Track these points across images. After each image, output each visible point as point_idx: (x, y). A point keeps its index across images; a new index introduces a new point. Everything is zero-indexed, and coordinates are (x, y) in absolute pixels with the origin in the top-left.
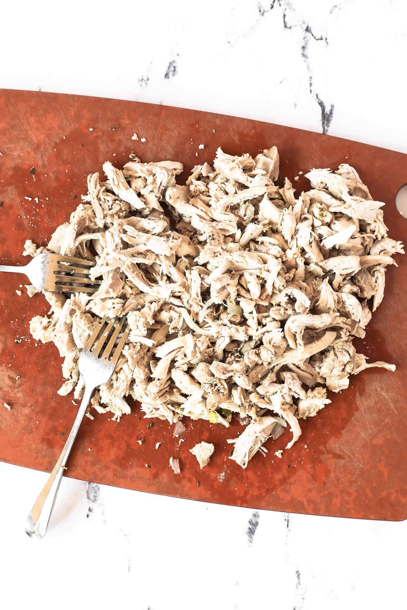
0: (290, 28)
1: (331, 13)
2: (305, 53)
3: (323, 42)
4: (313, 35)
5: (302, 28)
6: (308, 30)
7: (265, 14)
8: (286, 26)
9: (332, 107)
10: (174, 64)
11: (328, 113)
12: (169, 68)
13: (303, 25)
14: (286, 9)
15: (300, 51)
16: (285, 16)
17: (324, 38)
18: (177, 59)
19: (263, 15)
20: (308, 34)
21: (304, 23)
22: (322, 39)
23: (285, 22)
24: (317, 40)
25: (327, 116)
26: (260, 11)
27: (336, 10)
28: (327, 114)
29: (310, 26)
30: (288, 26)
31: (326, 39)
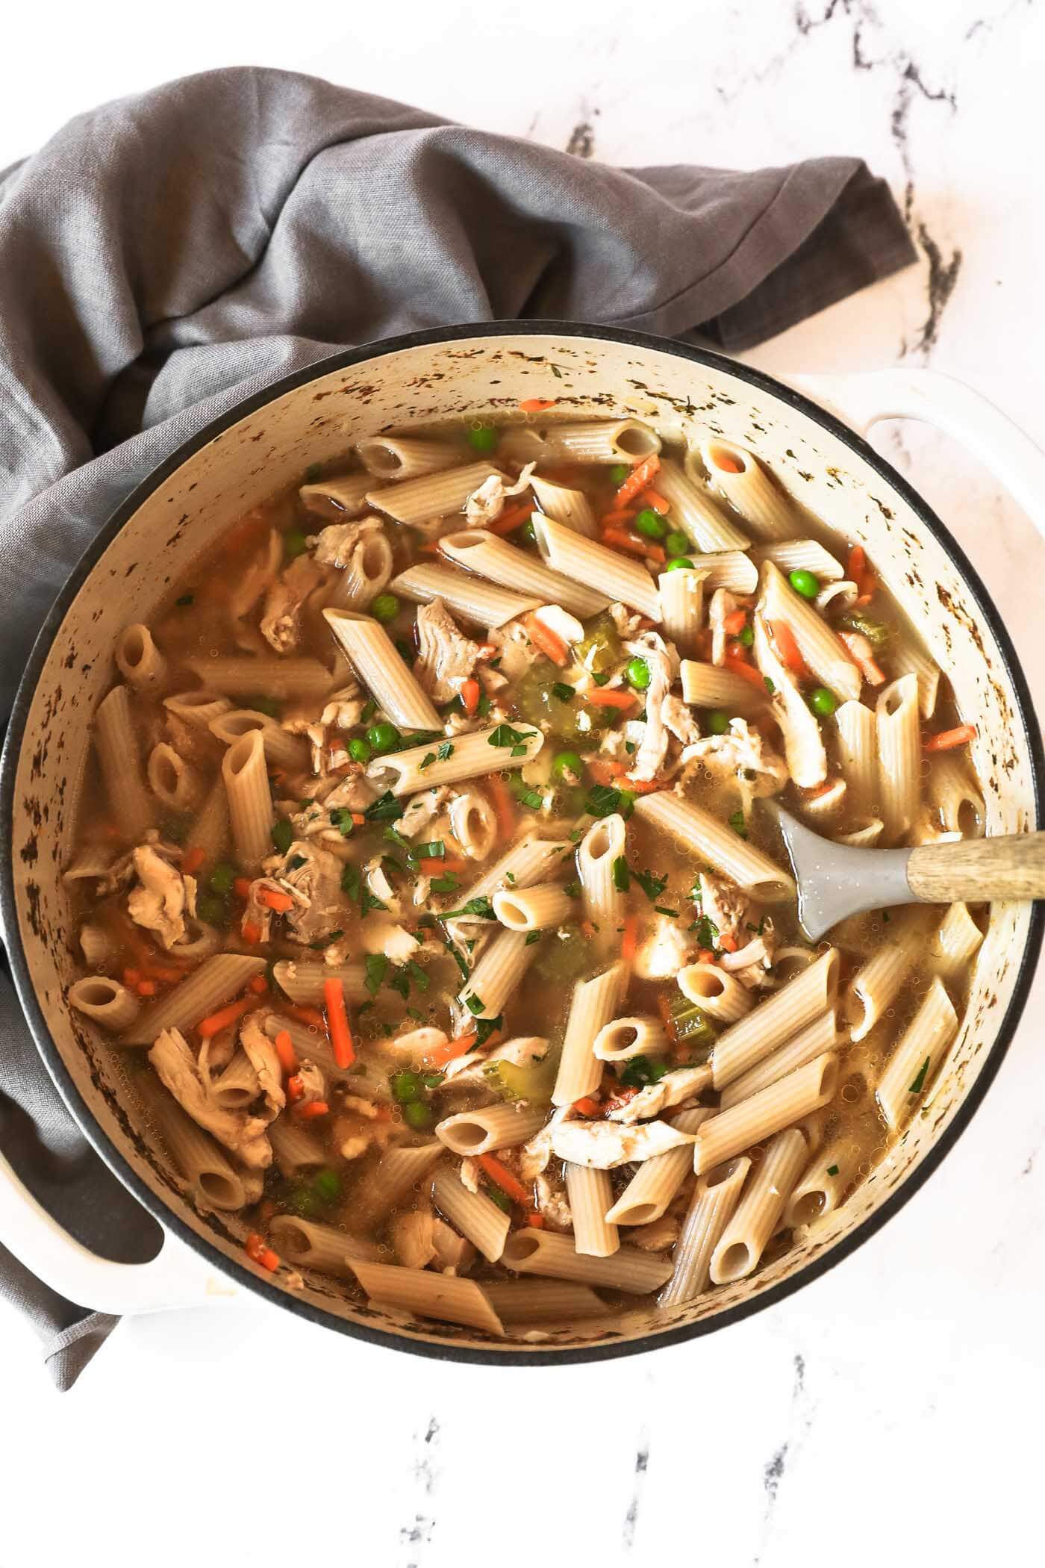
0: (869, 66)
1: (969, 36)
2: (901, 127)
3: (945, 104)
4: (921, 86)
5: (898, 67)
6: (911, 73)
7: (812, 31)
8: (858, 62)
9: (957, 257)
10: (587, 134)
11: (947, 271)
12: (574, 141)
13: (899, 62)
14: (860, 23)
15: (888, 122)
16: (857, 37)
17: (948, 94)
18: (593, 121)
19: (805, 31)
20: (911, 84)
21: (902, 57)
22: (941, 96)
23: (857, 53)
24: (932, 98)
25: (942, 278)
26: (799, 22)
27: (981, 31)
28: (942, 274)
29: (916, 64)
30: (865, 60)
31: (953, 98)
